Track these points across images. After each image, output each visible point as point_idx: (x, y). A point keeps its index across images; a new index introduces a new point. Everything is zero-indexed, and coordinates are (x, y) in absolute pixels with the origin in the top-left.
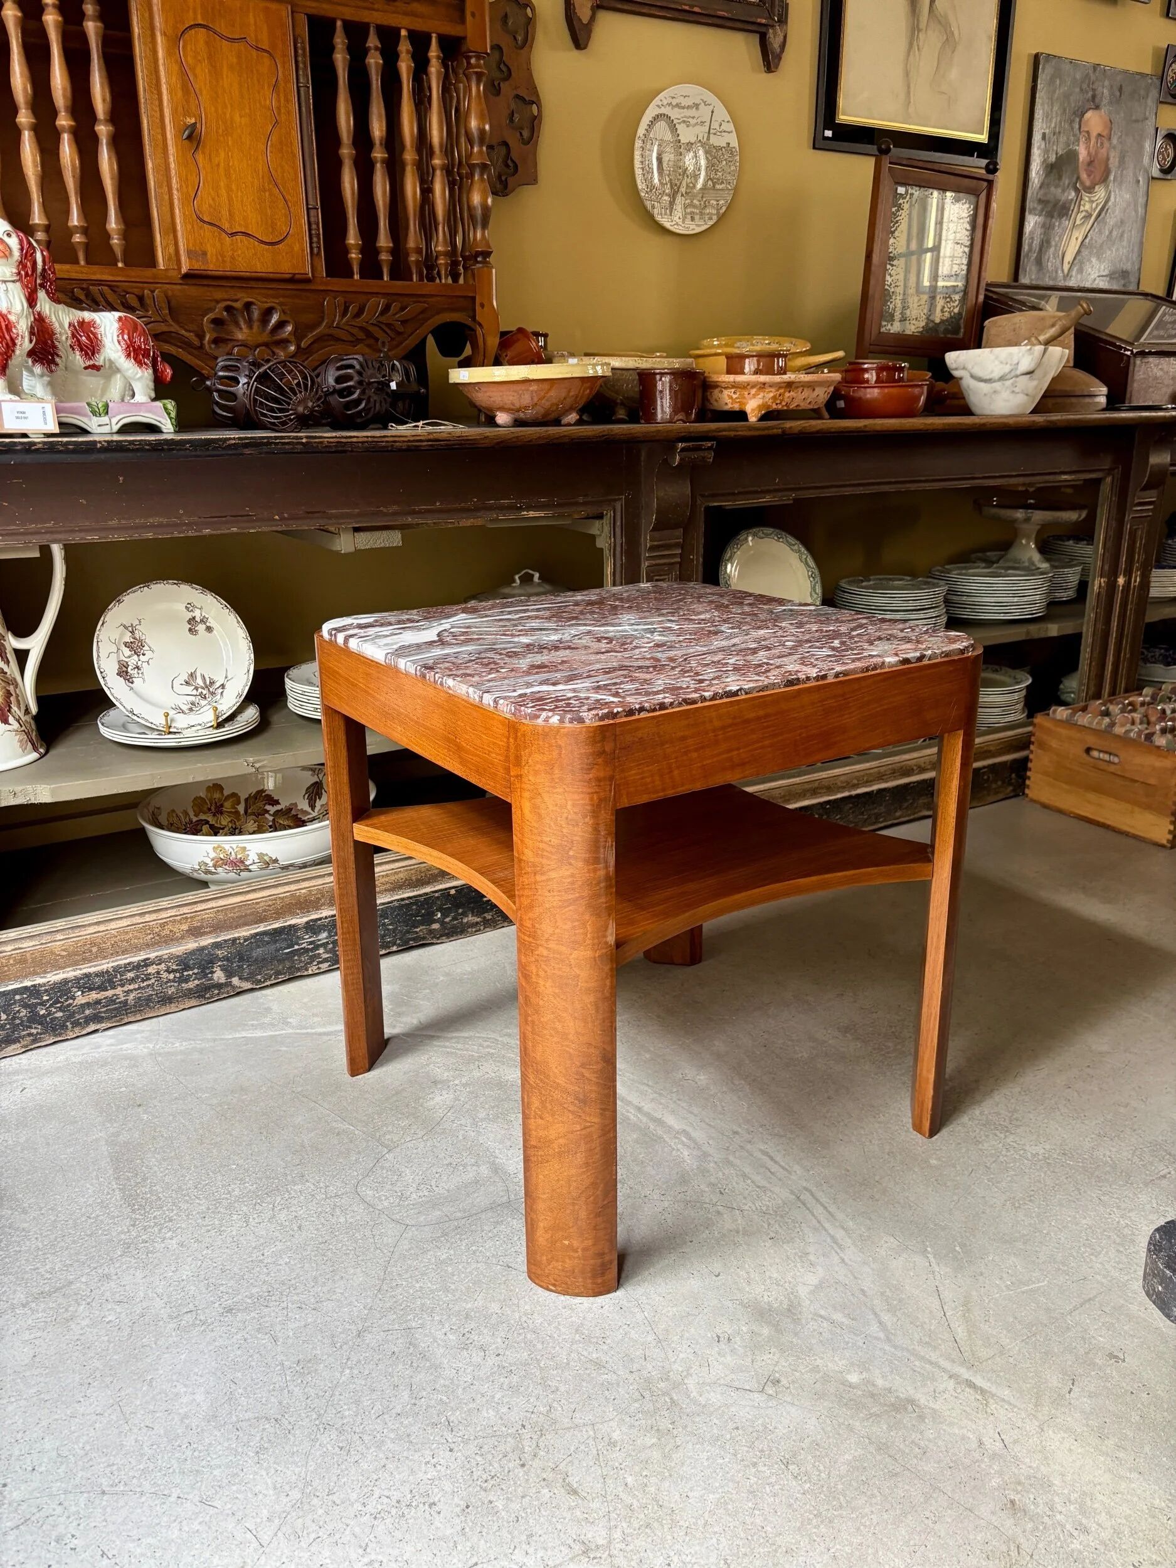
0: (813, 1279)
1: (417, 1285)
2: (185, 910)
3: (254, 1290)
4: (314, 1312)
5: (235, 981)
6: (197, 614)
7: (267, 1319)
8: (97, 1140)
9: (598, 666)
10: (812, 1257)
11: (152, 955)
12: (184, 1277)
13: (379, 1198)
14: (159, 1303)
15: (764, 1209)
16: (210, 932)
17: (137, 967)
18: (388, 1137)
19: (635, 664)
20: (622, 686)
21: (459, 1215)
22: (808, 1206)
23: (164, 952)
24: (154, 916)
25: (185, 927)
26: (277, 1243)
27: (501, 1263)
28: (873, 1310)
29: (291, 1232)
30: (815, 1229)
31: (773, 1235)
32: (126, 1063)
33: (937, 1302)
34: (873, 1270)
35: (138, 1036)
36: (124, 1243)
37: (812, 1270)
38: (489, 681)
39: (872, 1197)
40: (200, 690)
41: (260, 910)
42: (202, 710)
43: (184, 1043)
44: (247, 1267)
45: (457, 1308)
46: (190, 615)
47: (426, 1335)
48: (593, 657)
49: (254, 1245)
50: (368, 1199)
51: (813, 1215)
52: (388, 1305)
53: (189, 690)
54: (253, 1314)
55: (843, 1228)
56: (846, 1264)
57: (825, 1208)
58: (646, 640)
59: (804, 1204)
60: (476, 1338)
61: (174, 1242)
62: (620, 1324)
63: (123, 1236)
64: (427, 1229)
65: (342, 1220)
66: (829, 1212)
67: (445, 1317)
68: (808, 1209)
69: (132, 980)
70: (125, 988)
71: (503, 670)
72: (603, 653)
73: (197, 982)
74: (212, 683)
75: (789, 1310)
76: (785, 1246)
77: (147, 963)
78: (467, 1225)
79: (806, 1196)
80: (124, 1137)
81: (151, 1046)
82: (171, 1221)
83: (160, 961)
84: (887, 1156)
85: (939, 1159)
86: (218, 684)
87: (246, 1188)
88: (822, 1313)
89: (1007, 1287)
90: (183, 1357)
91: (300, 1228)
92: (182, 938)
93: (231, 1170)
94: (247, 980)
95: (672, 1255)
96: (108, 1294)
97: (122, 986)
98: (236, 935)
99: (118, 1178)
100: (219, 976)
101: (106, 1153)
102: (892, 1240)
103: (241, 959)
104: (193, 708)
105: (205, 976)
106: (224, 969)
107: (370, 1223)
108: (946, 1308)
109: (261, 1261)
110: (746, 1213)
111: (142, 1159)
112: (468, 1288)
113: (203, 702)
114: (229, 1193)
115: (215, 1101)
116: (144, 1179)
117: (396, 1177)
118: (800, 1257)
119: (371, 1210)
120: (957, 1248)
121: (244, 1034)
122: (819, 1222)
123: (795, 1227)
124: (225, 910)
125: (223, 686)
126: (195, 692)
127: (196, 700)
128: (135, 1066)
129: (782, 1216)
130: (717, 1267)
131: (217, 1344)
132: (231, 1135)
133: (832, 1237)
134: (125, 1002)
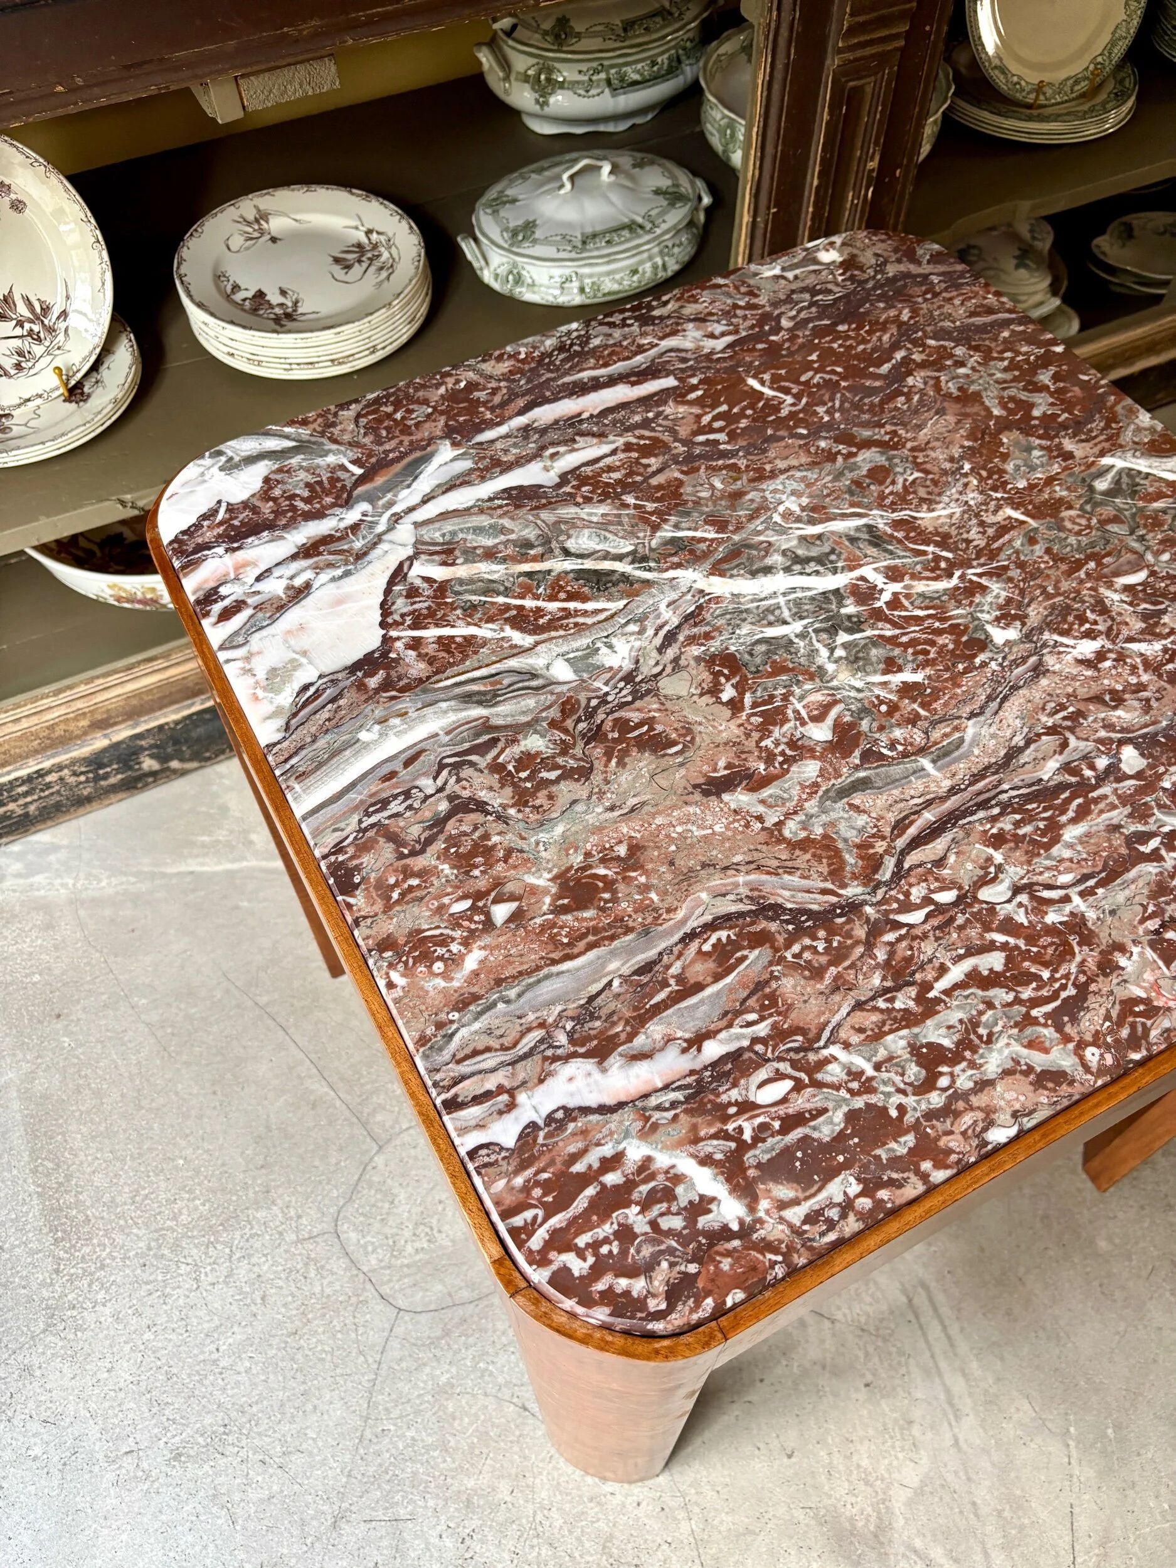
0: (911, 1475)
1: (409, 1434)
2: (80, 704)
3: (208, 1420)
4: (279, 1471)
5: (175, 764)
7: (222, 1479)
8: (7, 1086)
9: (704, 899)
10: (916, 1430)
11: (47, 764)
12: (122, 1385)
13: (365, 1247)
14: (94, 1432)
15: (863, 1319)
16: (124, 721)
17: (29, 779)
18: (379, 1118)
20: (752, 1087)
21: (465, 1294)
22: (923, 1320)
23: (63, 758)
24: (34, 720)
25: (84, 723)
26: (235, 1329)
27: (515, 1400)
28: (983, 1543)
29: (253, 1308)
30: (927, 1373)
31: (869, 1378)
32: (39, 918)
33: (1068, 1539)
34: (993, 1465)
35: (52, 858)
36: (48, 1308)
37: (913, 1456)
38: (462, 1003)
39: (1009, 1313)
40: (27, 326)
41: (191, 685)
42: (38, 366)
43: (114, 881)
44: (198, 1372)
45: (454, 1488)
47: (416, 1537)
48: (698, 820)
49: (206, 1326)
50: (351, 1249)
51: (927, 1342)
52: (371, 1470)
53: (9, 328)
54: (206, 1467)
55: (964, 1375)
56: (960, 1450)
57: (944, 1328)
58: (818, 694)
59: (917, 1316)
60: (478, 1549)
61: (107, 1311)
62: (659, 1540)
63: (45, 1293)
64: (423, 1318)
65: (317, 1290)
66: (949, 1338)
67: (441, 1503)
68: (921, 1327)
69: (26, 794)
70: (21, 802)
71: (499, 914)
72: (720, 784)
73: (120, 777)
74: (46, 310)
75: (876, 1536)
76: (883, 1402)
77: (40, 774)
78: (476, 1319)
79: (921, 1300)
80: (40, 1085)
81: (71, 882)
82: (103, 1267)
83: (60, 768)
84: (1038, 1225)
85: (1110, 1239)
86: (56, 311)
87: (196, 1208)
88: (918, 1543)
89: (1163, 1513)
90: (124, 1537)
91: (263, 1298)
92: (85, 733)
93: (177, 1168)
94: (191, 760)
95: (735, 1406)
96: (31, 1404)
97: (15, 800)
98: (162, 721)
99: (34, 1171)
100: (149, 764)
101: (18, 1116)
102: (1027, 1406)
103: (176, 742)
104: (21, 362)
105: (130, 768)
106: (152, 756)
107: (354, 1300)
108: (1077, 1548)
109: (215, 1362)
110: (838, 1325)
111: (63, 1134)
112: (472, 1446)
113: (38, 350)
114: (175, 1218)
115: (154, 1017)
116: (69, 1178)
117: (387, 1205)
118: (902, 1429)
119: (355, 1272)
120: (1110, 1431)
121: (193, 865)
122: (933, 1357)
123: (899, 1363)
124: (137, 694)
125: (64, 314)
126: (18, 331)
127: (26, 344)
128: (49, 927)
129: (885, 1340)
130: (791, 1438)
131: (163, 1518)
132: (177, 1093)
133: (948, 1391)
134: (26, 815)
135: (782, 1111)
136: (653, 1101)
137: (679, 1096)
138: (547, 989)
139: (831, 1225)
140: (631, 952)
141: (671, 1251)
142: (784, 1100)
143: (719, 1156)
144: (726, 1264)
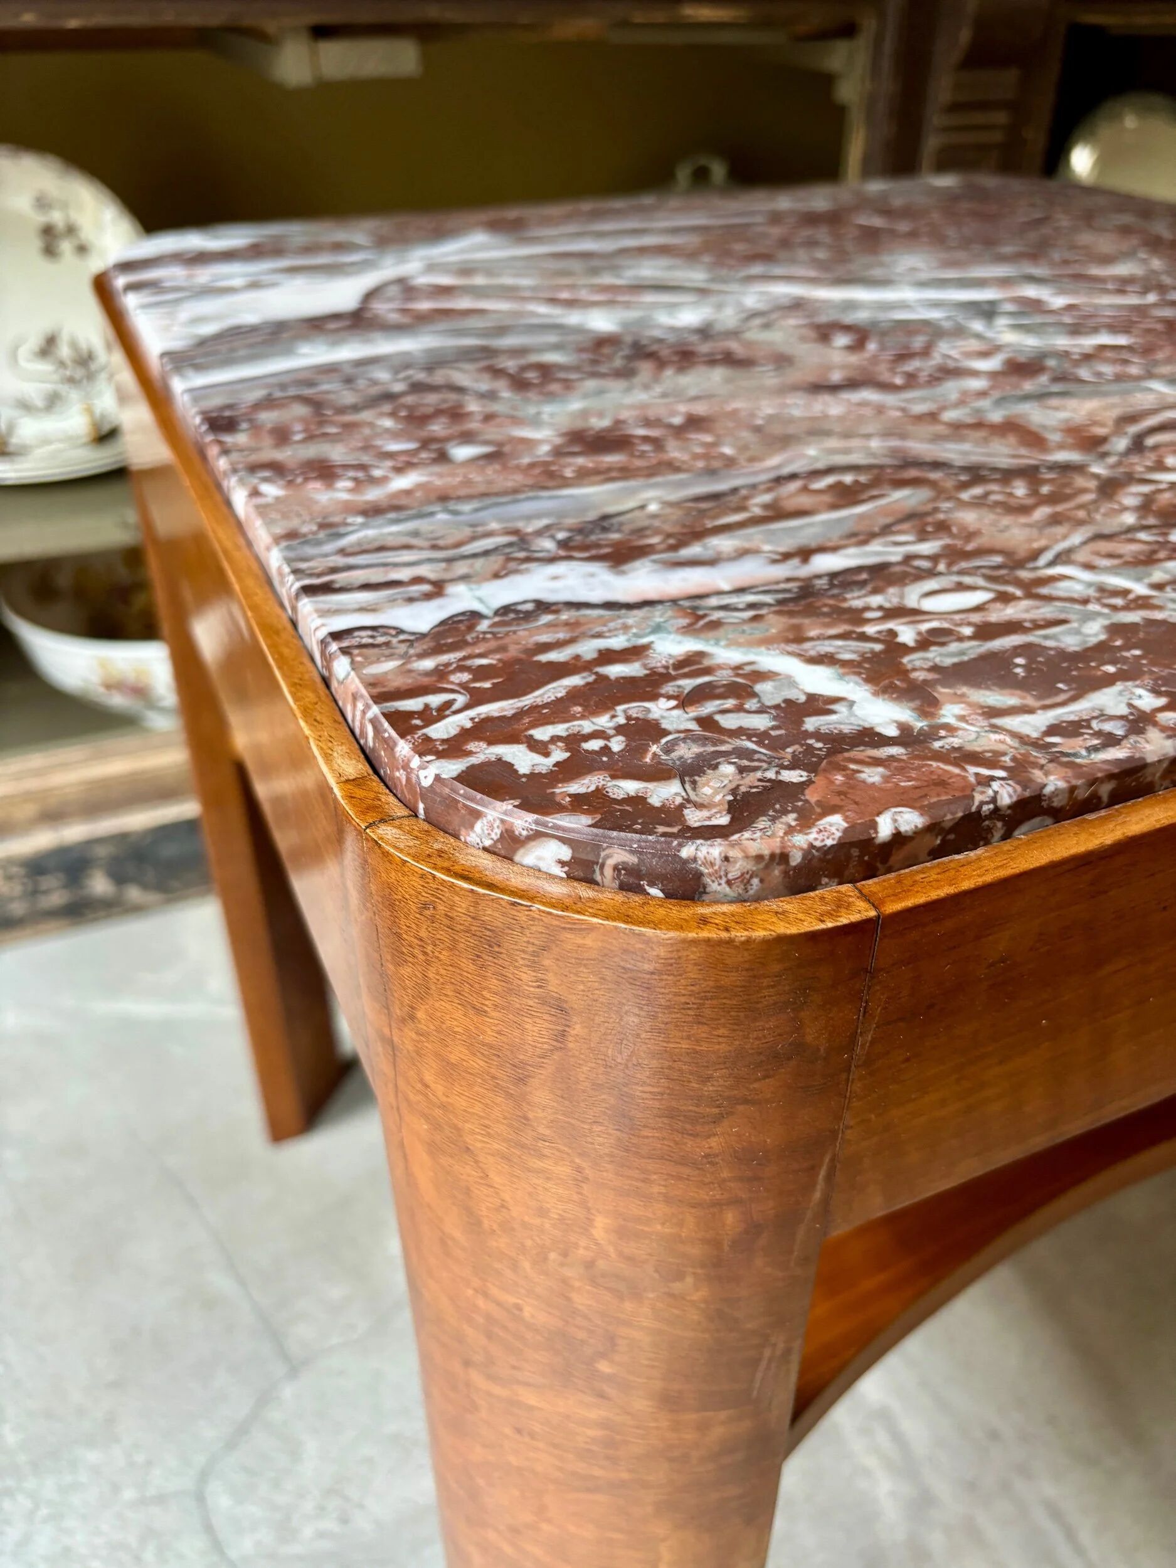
6: (57, 217)
9: (812, 454)
13: (240, 1520)
19: (957, 452)
20: (912, 596)
25: (34, 809)
38: (373, 511)
40: (67, 369)
42: (69, 408)
46: (41, 219)
48: (799, 407)
53: (45, 367)
58: (974, 345)
71: (462, 452)
72: (834, 389)
73: (63, 896)
92: (31, 825)
94: (153, 890)
103: (141, 860)
104: (53, 402)
105: (77, 887)
106: (110, 874)
113: (72, 393)
117: (286, 1460)
121: (126, 1007)
126: (57, 373)
135: (976, 618)
136: (714, 601)
137: (768, 599)
138: (527, 507)
139: (1111, 740)
140: (681, 485)
141: (748, 754)
142: (978, 608)
143: (847, 656)
144: (873, 776)
